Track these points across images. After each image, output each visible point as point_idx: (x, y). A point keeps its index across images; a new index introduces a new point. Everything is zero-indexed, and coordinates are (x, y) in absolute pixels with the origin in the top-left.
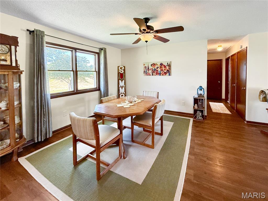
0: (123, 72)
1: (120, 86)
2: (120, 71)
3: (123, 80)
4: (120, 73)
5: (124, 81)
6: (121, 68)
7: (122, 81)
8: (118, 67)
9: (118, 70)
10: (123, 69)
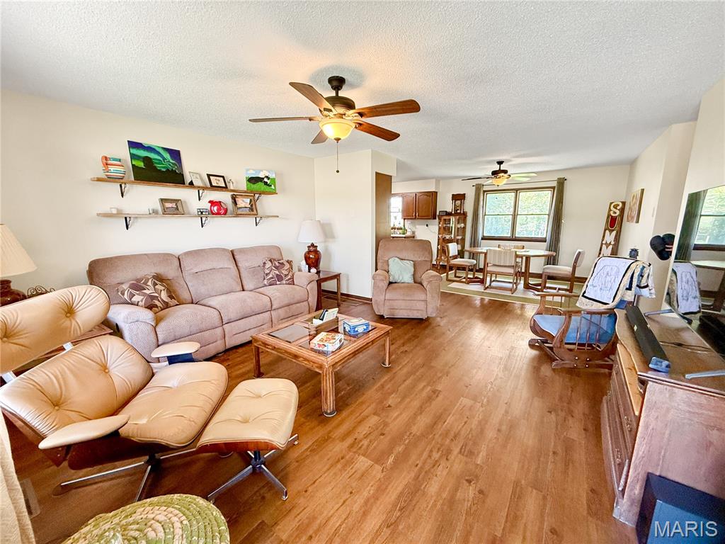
0: (618, 213)
1: (604, 242)
2: (612, 213)
3: (613, 230)
4: (612, 216)
5: (614, 233)
6: (615, 207)
7: (611, 231)
8: (611, 203)
9: (610, 210)
10: (618, 208)
